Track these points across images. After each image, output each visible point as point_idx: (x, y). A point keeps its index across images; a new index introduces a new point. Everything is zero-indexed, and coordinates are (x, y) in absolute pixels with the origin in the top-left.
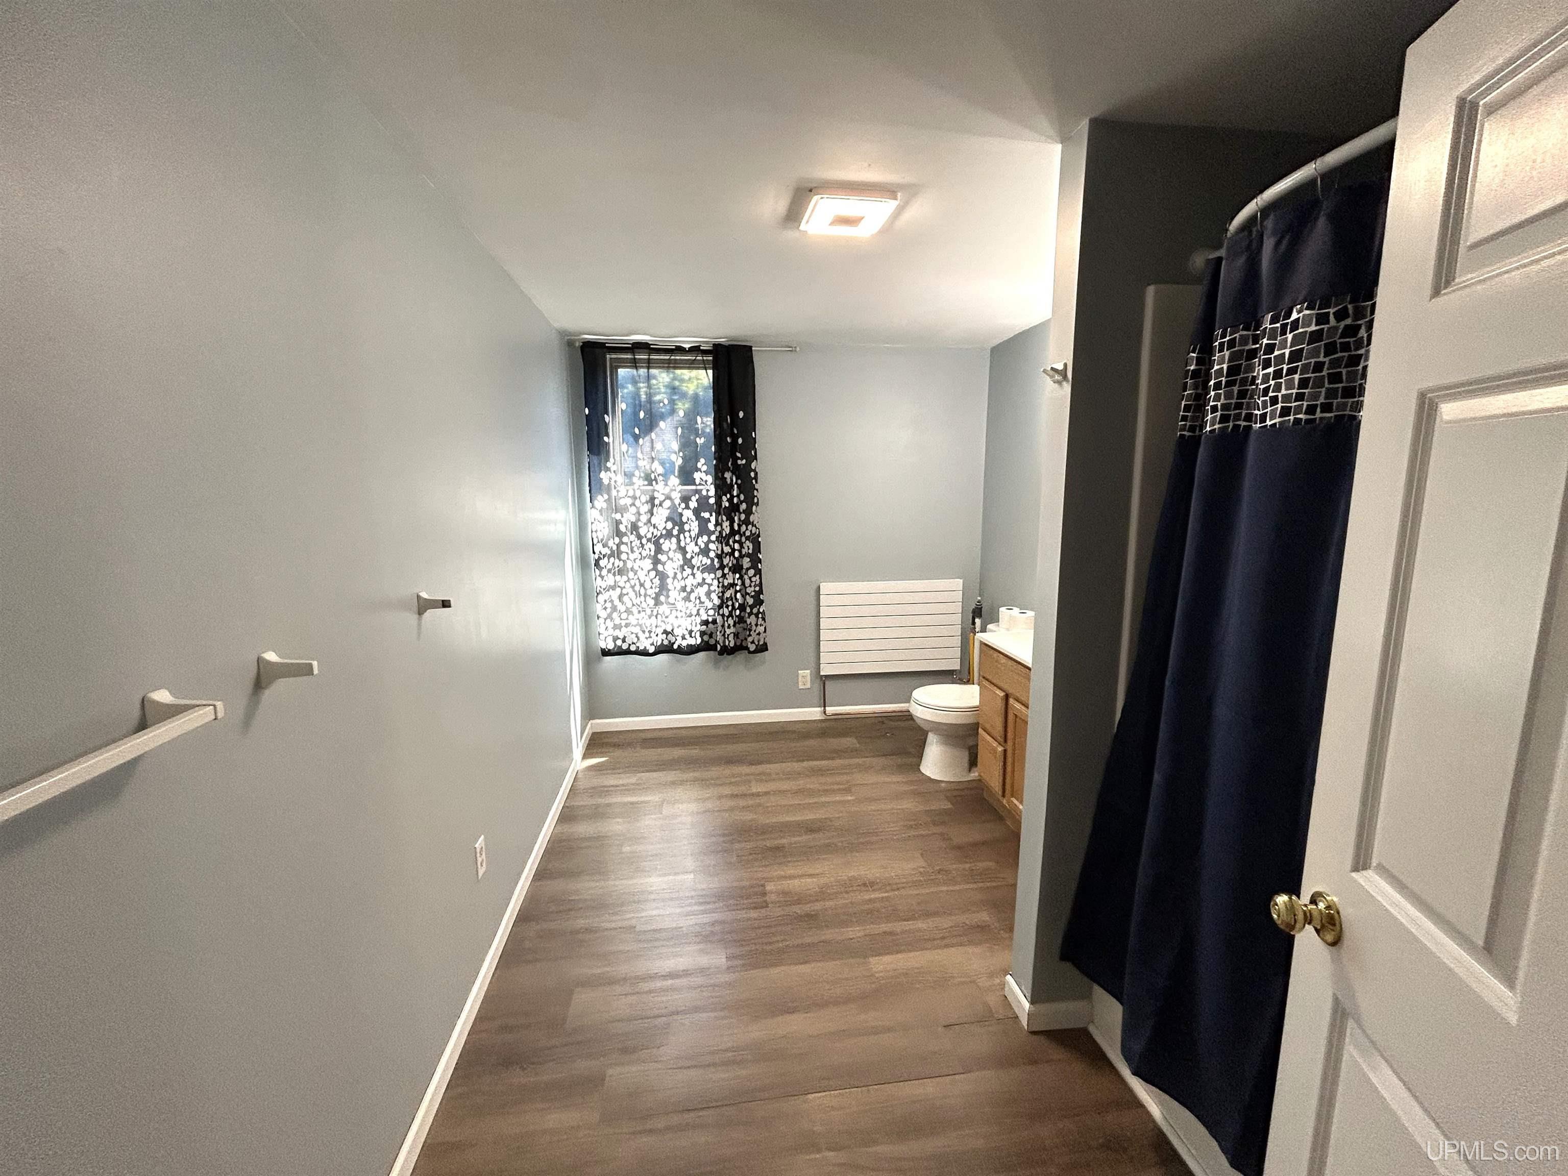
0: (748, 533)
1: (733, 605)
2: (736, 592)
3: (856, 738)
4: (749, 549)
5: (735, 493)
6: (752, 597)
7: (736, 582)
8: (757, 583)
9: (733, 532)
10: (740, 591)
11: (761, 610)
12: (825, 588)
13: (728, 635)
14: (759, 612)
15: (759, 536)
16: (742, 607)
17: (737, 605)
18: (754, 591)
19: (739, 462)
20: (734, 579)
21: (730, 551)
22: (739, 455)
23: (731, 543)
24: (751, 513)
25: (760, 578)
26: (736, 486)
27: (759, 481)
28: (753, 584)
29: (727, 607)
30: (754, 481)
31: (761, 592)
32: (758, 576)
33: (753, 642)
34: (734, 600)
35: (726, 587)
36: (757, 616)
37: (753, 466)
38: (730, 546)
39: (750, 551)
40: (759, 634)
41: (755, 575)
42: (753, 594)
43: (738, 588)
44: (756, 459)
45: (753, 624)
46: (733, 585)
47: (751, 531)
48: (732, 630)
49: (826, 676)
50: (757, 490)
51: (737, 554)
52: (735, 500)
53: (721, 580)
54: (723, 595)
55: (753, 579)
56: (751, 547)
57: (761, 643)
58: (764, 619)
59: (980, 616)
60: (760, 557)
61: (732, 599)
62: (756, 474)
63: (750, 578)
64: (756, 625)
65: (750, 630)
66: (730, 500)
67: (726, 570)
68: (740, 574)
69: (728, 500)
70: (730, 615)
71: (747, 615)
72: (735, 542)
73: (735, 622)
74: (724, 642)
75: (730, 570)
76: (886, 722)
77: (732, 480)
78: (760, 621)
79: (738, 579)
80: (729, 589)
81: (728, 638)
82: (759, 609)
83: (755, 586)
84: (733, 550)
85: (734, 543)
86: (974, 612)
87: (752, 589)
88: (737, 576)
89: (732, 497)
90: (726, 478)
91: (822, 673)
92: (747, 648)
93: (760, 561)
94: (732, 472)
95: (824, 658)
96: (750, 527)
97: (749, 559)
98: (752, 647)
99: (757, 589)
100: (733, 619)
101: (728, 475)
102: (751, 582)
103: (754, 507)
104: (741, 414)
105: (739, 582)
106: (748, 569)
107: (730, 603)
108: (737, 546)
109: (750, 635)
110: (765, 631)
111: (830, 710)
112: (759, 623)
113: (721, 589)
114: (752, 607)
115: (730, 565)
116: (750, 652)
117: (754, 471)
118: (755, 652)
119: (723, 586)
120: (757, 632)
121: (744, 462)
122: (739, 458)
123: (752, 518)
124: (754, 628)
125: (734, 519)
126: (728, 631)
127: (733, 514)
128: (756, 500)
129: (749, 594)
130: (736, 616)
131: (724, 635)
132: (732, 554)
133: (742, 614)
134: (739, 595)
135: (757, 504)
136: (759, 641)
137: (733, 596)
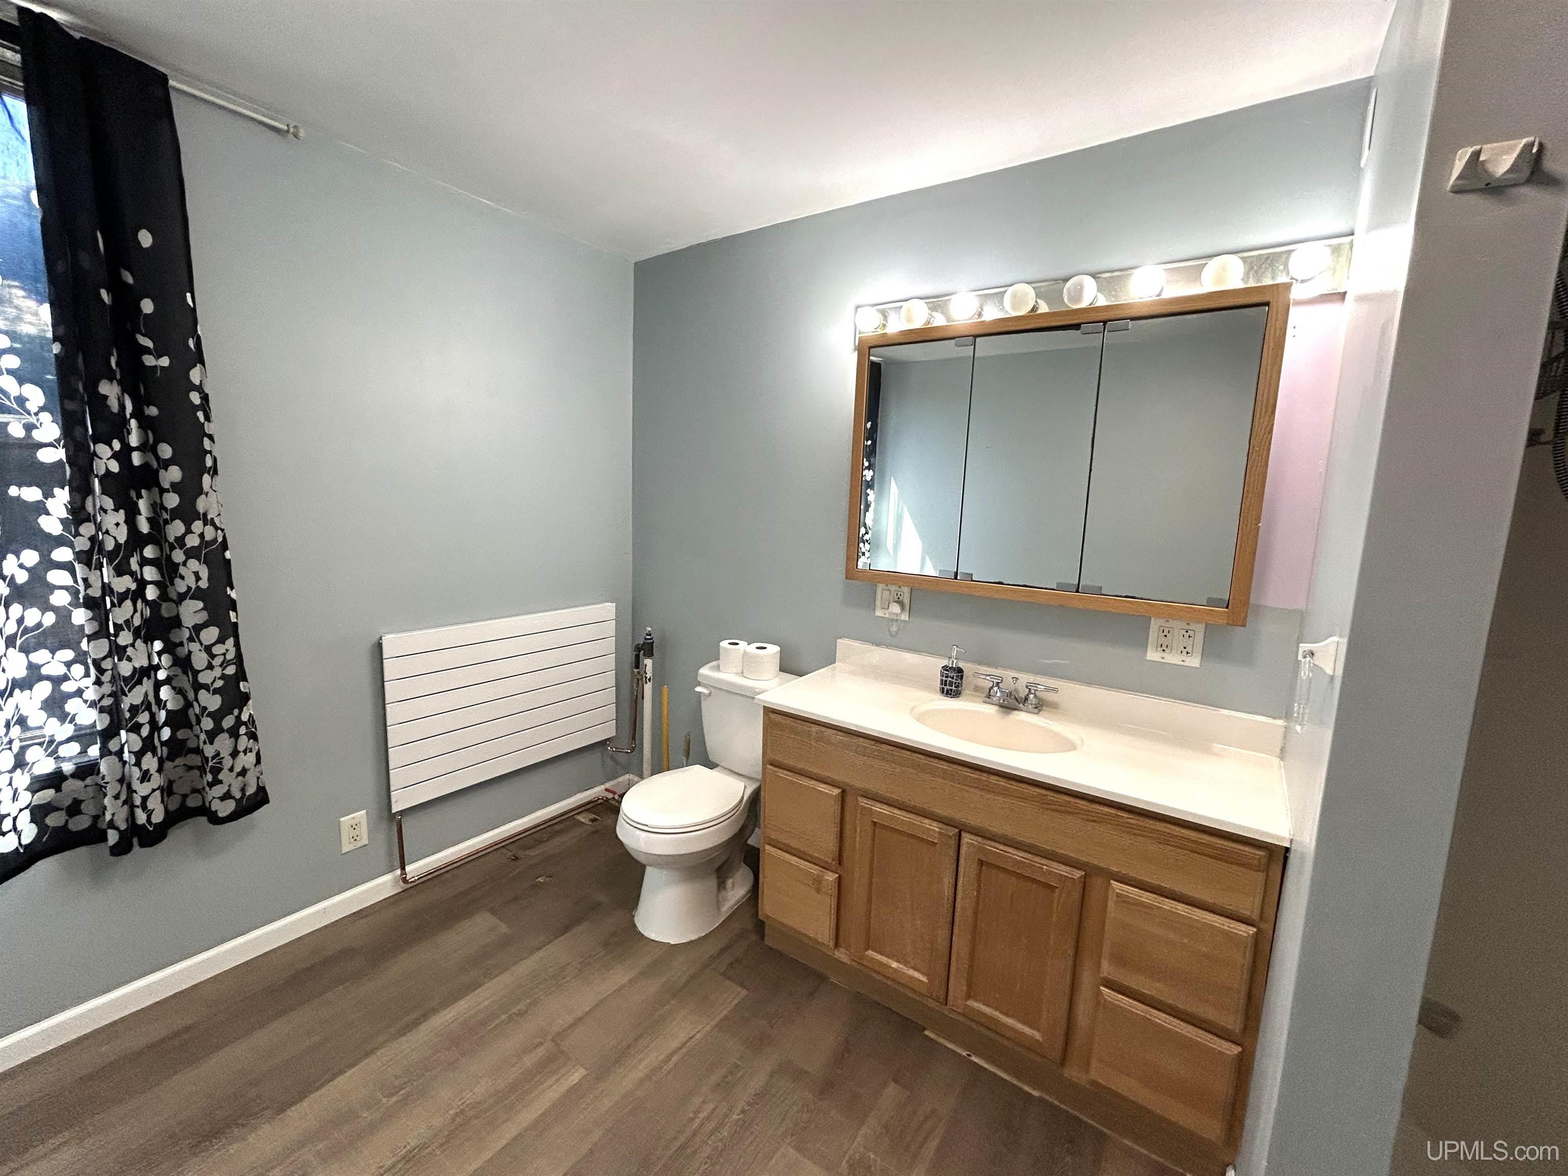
0: (192, 541)
1: (153, 722)
2: (158, 685)
3: (493, 911)
4: (198, 578)
5: (134, 441)
6: (216, 691)
7: (156, 660)
8: (231, 656)
9: (136, 540)
10: (168, 681)
11: (245, 717)
12: (392, 644)
13: (145, 799)
14: (239, 722)
15: (224, 546)
16: (178, 720)
17: (162, 716)
18: (223, 677)
19: (149, 361)
20: (150, 656)
21: (133, 586)
22: (147, 342)
23: (134, 566)
24: (200, 491)
25: (237, 645)
26: (133, 423)
27: (213, 415)
28: (217, 662)
29: (135, 729)
30: (200, 415)
31: (241, 675)
32: (230, 642)
33: (227, 796)
34: (154, 708)
35: (125, 679)
36: (234, 733)
37: (195, 375)
38: (132, 574)
39: (204, 584)
40: (243, 772)
41: (221, 640)
42: (219, 683)
43: (162, 675)
44: (202, 363)
45: (225, 753)
46: (150, 670)
47: (202, 536)
48: (157, 780)
49: (402, 813)
50: (211, 438)
51: (151, 593)
52: (136, 459)
53: (107, 664)
54: (117, 703)
55: (218, 649)
56: (204, 573)
57: (251, 790)
58: (253, 736)
59: (650, 654)
60: (233, 595)
61: (148, 708)
62: (205, 398)
63: (208, 649)
64: (235, 754)
65: (216, 771)
66: (123, 456)
67: (125, 638)
68: (166, 641)
69: (115, 456)
70: (148, 746)
71: (203, 737)
72: (144, 562)
73: (161, 762)
74: (132, 815)
75: (137, 634)
76: (520, 854)
77: (122, 407)
78: (243, 742)
79: (159, 654)
80: (140, 682)
81: (144, 806)
82: (238, 718)
83: (223, 665)
84: (142, 584)
85: (141, 565)
86: (638, 649)
87: (217, 672)
88: (158, 645)
89: (127, 450)
90: (106, 397)
91: (395, 810)
92: (205, 811)
93: (233, 605)
94: (120, 383)
95: (397, 778)
96: (197, 526)
97: (200, 605)
98: (225, 809)
99: (231, 670)
100: (154, 753)
101: (109, 390)
102: (213, 656)
103: (206, 478)
104: (146, 239)
105: (166, 660)
106: (197, 629)
107: (144, 718)
108: (150, 573)
109: (216, 782)
110: (258, 761)
111: (414, 869)
112: (241, 748)
113: (107, 689)
114: (217, 716)
115: (137, 621)
116: (215, 820)
117: (199, 389)
118: (233, 817)
119: (113, 680)
120: (238, 769)
121: (165, 362)
122: (147, 351)
123: (201, 504)
124: (228, 762)
125: (136, 504)
126: (142, 789)
127: (133, 494)
128: (209, 462)
129: (206, 687)
130: (163, 744)
131: (129, 802)
132: (138, 594)
133: (180, 734)
134: (165, 693)
135: (214, 471)
136: (243, 790)
137: (151, 698)
